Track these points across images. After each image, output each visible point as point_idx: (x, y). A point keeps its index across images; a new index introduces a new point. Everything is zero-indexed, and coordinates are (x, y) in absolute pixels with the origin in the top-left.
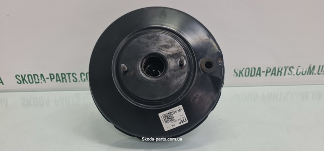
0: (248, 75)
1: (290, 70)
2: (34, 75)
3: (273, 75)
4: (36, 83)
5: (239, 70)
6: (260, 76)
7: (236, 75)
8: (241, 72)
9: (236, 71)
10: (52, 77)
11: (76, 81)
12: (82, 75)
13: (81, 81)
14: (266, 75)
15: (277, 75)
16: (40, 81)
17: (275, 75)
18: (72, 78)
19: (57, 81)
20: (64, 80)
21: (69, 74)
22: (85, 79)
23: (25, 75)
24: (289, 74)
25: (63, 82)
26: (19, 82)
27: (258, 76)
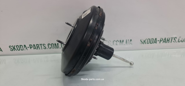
0: (149, 43)
1: (174, 39)
2: (20, 46)
3: (164, 43)
4: (22, 50)
5: (144, 40)
6: (156, 43)
7: (141, 43)
8: (145, 41)
9: (142, 41)
10: (31, 46)
11: (46, 49)
12: (49, 45)
13: (48, 49)
14: (160, 43)
15: (167, 42)
16: (24, 49)
17: (165, 43)
18: (43, 47)
19: (34, 49)
20: (38, 48)
21: (41, 45)
22: (51, 47)
23: (15, 46)
24: (173, 41)
25: (38, 49)
26: (12, 50)
27: (155, 43)
